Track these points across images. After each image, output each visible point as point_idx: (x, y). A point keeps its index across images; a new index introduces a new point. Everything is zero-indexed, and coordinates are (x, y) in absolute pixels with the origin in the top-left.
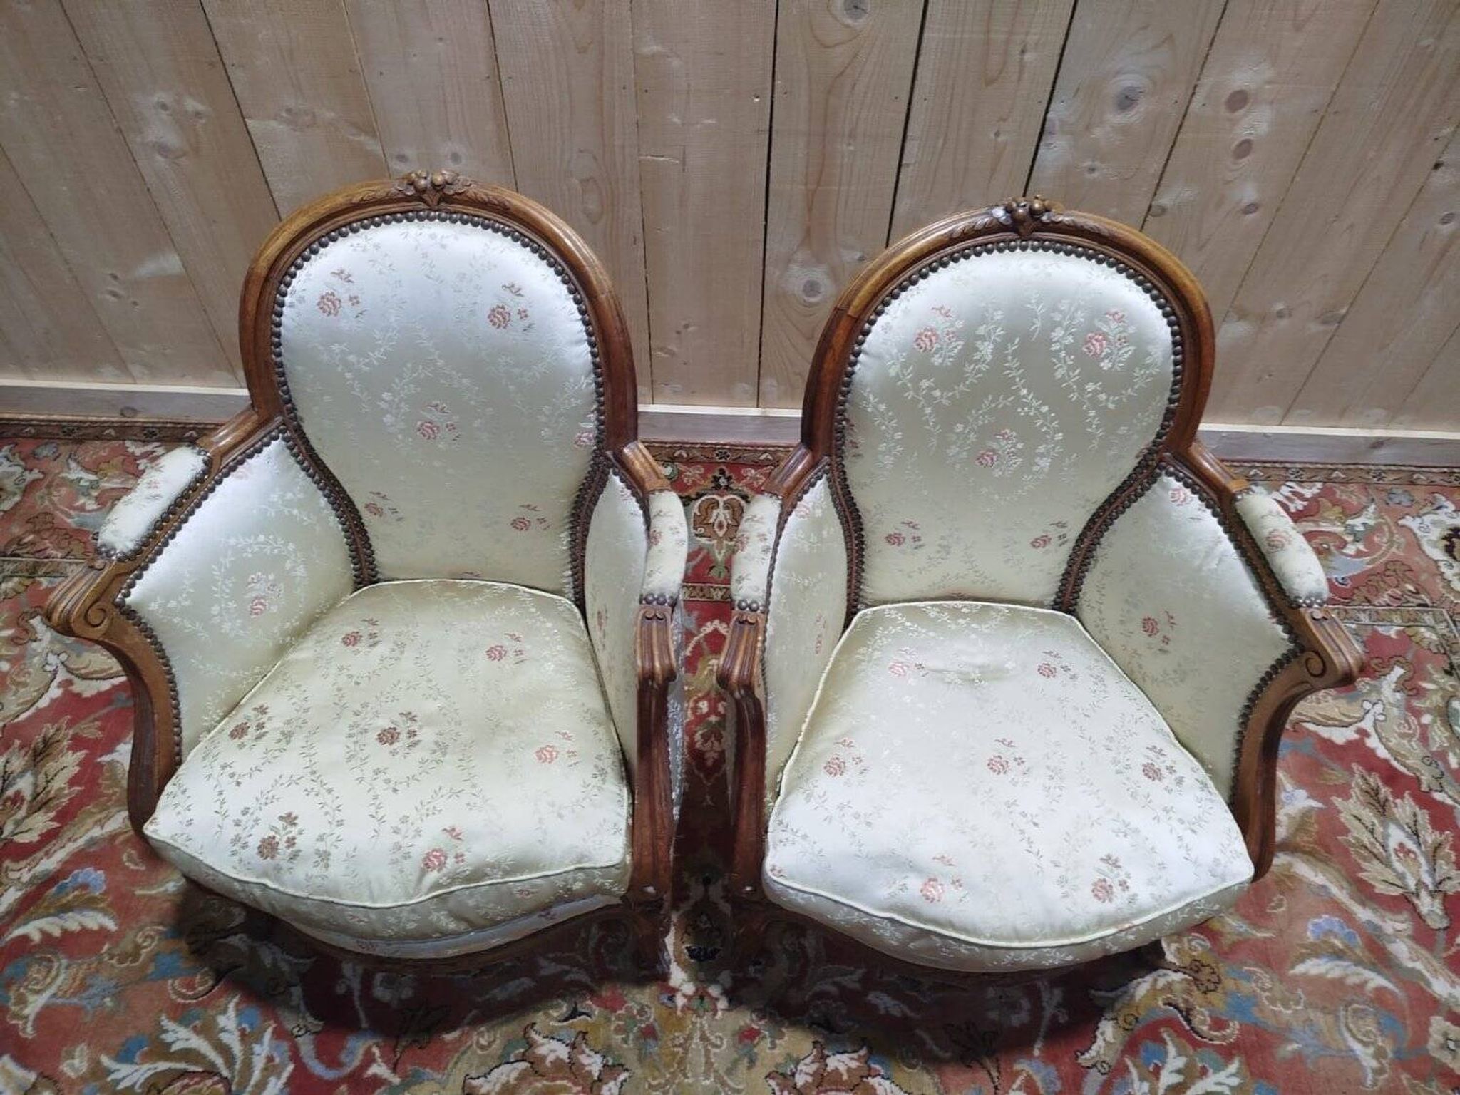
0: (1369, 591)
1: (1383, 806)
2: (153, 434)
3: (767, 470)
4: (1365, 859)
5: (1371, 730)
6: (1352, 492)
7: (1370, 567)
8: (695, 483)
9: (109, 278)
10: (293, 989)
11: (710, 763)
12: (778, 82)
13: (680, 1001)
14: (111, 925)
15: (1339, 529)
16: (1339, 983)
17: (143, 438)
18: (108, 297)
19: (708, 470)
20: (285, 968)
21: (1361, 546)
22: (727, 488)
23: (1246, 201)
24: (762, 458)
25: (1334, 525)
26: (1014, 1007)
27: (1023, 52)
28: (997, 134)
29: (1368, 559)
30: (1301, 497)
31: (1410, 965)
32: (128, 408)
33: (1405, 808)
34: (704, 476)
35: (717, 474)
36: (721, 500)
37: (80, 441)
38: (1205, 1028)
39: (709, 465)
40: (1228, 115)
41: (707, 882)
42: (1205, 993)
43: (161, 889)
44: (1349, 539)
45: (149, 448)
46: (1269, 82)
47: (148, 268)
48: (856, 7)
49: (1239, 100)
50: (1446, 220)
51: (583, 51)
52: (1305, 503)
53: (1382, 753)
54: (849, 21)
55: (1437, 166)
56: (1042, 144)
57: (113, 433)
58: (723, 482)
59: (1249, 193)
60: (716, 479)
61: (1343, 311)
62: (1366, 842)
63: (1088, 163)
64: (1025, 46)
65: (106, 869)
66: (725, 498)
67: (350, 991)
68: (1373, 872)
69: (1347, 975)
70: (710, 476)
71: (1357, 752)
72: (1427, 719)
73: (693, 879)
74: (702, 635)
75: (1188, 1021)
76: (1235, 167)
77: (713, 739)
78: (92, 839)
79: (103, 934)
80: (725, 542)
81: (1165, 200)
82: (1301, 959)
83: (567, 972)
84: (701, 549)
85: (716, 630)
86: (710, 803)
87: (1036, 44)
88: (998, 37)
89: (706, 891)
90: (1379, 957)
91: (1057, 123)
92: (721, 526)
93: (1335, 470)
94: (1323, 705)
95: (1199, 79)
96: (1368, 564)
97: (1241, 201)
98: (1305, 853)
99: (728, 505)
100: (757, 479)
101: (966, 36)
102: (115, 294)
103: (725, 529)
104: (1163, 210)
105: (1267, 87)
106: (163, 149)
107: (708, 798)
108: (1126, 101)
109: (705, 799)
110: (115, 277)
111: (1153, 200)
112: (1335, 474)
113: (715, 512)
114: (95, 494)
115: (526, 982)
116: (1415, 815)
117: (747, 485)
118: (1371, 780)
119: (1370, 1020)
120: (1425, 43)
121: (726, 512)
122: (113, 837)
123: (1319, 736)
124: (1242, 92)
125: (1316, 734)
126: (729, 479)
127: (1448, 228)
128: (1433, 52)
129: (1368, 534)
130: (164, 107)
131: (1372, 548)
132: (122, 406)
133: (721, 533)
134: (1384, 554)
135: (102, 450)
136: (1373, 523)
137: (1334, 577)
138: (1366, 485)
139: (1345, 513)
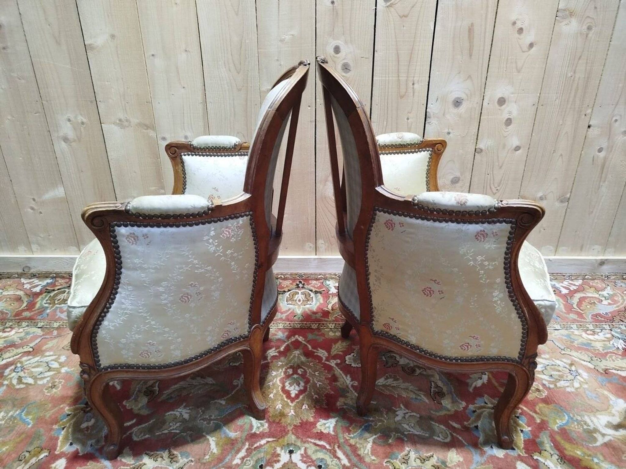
0: (620, 317)
2: (35, 276)
3: (321, 281)
6: (597, 283)
7: (617, 308)
8: (287, 286)
9: (32, 200)
11: (293, 395)
12: (317, 100)
15: (597, 296)
17: (30, 277)
18: (29, 210)
19: (294, 282)
21: (609, 301)
22: (303, 287)
23: (514, 146)
24: (319, 277)
25: (593, 294)
27: (413, 84)
28: (408, 119)
29: (615, 306)
30: (575, 285)
32: (27, 267)
34: (291, 284)
35: (298, 283)
36: (300, 292)
39: (294, 280)
40: (499, 108)
41: (291, 452)
44: (603, 299)
45: (32, 280)
46: (513, 93)
47: (49, 195)
48: (346, 69)
49: (502, 101)
50: (600, 150)
51: (239, 90)
52: (577, 287)
54: (344, 74)
55: (589, 127)
56: (427, 122)
57: (16, 276)
58: (301, 285)
59: (515, 142)
60: (297, 285)
61: (568, 196)
63: (446, 131)
64: (414, 81)
66: (302, 291)
70: (295, 284)
73: (283, 451)
74: (290, 342)
76: (508, 130)
77: (295, 385)
80: (302, 306)
81: (481, 145)
84: (289, 309)
85: (297, 340)
86: (294, 413)
87: (418, 81)
88: (403, 78)
89: (290, 457)
91: (432, 114)
92: (299, 301)
93: (586, 275)
94: (616, 362)
95: (484, 93)
96: (616, 307)
97: (512, 145)
99: (302, 293)
100: (317, 284)
101: (391, 78)
102: (32, 209)
103: (302, 302)
104: (481, 150)
105: (512, 95)
106: (66, 139)
107: (292, 411)
108: (457, 103)
109: (290, 412)
110: (34, 200)
111: (476, 146)
112: (587, 277)
113: (297, 296)
117: (312, 286)
120: (570, 75)
121: (302, 296)
123: (621, 376)
124: (502, 98)
125: (617, 374)
126: (304, 284)
127: (602, 154)
128: (574, 78)
129: (611, 297)
130: (69, 120)
131: (615, 302)
132: (24, 266)
133: (300, 303)
134: (622, 304)
135: (9, 282)
136: (612, 293)
137: (601, 312)
138: (603, 280)
139: (597, 290)
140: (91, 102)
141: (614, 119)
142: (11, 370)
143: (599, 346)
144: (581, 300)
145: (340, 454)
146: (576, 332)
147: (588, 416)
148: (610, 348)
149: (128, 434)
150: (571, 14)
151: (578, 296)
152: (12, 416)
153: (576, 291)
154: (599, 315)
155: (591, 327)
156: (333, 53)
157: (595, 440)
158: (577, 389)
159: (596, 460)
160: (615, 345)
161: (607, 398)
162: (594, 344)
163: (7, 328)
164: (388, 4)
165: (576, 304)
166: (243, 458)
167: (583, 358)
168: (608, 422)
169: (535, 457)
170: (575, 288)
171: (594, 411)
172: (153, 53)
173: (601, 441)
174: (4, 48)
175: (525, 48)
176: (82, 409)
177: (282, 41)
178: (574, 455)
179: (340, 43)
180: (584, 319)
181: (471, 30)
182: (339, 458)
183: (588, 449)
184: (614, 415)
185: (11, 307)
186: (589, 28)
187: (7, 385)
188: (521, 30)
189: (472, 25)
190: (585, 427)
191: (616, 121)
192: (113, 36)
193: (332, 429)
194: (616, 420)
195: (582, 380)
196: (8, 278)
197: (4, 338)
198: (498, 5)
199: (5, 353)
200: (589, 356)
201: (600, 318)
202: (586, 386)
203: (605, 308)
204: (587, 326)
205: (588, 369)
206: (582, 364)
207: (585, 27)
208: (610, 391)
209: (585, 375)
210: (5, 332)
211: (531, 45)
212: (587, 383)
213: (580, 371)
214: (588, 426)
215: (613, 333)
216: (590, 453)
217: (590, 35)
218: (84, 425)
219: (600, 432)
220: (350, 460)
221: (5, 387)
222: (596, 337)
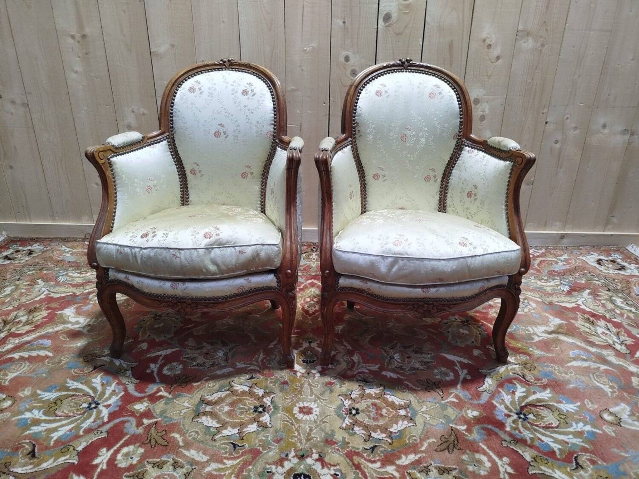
0: (570, 273)
1: (593, 322)
4: (589, 336)
5: (582, 304)
6: (557, 251)
7: (569, 267)
8: (304, 250)
10: (127, 372)
12: (331, 98)
13: (299, 374)
14: (51, 354)
15: (555, 259)
16: (589, 367)
20: (125, 366)
21: (564, 263)
25: (552, 258)
26: (447, 375)
30: (539, 253)
31: (617, 363)
33: (602, 323)
34: (307, 249)
35: (312, 248)
36: (314, 254)
37: (68, 242)
38: (533, 380)
39: (309, 246)
40: (475, 107)
41: (310, 342)
42: (530, 371)
43: (75, 345)
44: (560, 261)
46: (484, 95)
48: (354, 74)
49: (477, 102)
50: (556, 142)
53: (587, 309)
55: (546, 123)
58: (314, 250)
59: (488, 134)
61: (533, 179)
62: (588, 331)
65: (52, 340)
67: (152, 372)
68: (593, 339)
69: (590, 366)
70: (310, 249)
71: (577, 309)
72: (603, 302)
73: (304, 342)
74: (307, 283)
75: (525, 379)
76: (482, 125)
77: (312, 307)
78: (48, 332)
79: (47, 357)
80: (316, 263)
82: (570, 362)
83: (249, 367)
84: (306, 264)
85: (313, 282)
86: (311, 322)
89: (310, 345)
90: (604, 361)
93: (549, 246)
94: (560, 298)
97: (486, 136)
98: (563, 334)
99: (316, 255)
105: (485, 97)
109: (309, 322)
113: (312, 256)
114: (70, 253)
115: (231, 369)
116: (606, 324)
118: (586, 316)
119: (604, 377)
120: (529, 81)
122: (57, 332)
123: (561, 306)
124: (477, 99)
125: (559, 305)
126: (317, 249)
127: (558, 146)
128: (532, 84)
129: (566, 260)
130: (133, 112)
131: (569, 263)
132: (86, 233)
133: (314, 261)
134: (574, 265)
135: (75, 244)
136: (567, 258)
137: (556, 270)
138: (562, 250)
139: (556, 256)
140: (152, 97)
141: (566, 117)
142: (93, 296)
143: (549, 289)
144: (541, 262)
145: (346, 344)
146: (533, 281)
147: (531, 327)
148: (557, 290)
149: (190, 331)
150: (528, 34)
151: (539, 259)
152: (101, 320)
153: (538, 256)
154: (554, 271)
155: (546, 278)
156: (344, 61)
157: (533, 339)
158: (526, 312)
159: (531, 349)
160: (562, 288)
161: (547, 317)
162: (545, 288)
163: (83, 271)
164: (387, 24)
165: (537, 264)
166: (275, 345)
167: (534, 295)
168: (545, 330)
169: (487, 347)
170: (538, 254)
171: (535, 324)
172: (203, 59)
173: (536, 339)
174: (87, 54)
175: (494, 61)
176: (153, 318)
177: (304, 51)
178: (516, 346)
179: (349, 53)
180: (541, 273)
181: (451, 45)
182: (345, 346)
183: (526, 343)
184: (550, 327)
185: (82, 260)
186: (543, 45)
187: (93, 304)
188: (489, 46)
189: (452, 41)
190: (527, 332)
191: (567, 118)
192: (173, 46)
193: (339, 331)
194: (552, 329)
195: (531, 308)
196: (74, 241)
197: (83, 277)
198: (471, 27)
199: (86, 286)
200: (539, 294)
201: (554, 273)
202: (533, 311)
203: (560, 266)
204: (543, 277)
205: (536, 302)
206: (533, 299)
207: (539, 44)
208: (551, 314)
209: (534, 305)
210: (82, 274)
211: (498, 58)
212: (534, 310)
213: (531, 303)
214: (530, 331)
215: (561, 282)
216: (527, 345)
217: (543, 50)
218: (157, 326)
219: (537, 335)
220: (352, 347)
221: (91, 305)
222: (548, 284)
